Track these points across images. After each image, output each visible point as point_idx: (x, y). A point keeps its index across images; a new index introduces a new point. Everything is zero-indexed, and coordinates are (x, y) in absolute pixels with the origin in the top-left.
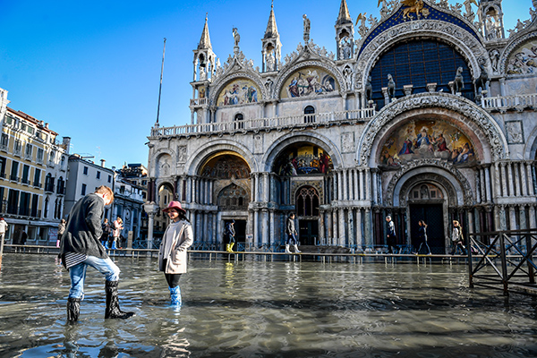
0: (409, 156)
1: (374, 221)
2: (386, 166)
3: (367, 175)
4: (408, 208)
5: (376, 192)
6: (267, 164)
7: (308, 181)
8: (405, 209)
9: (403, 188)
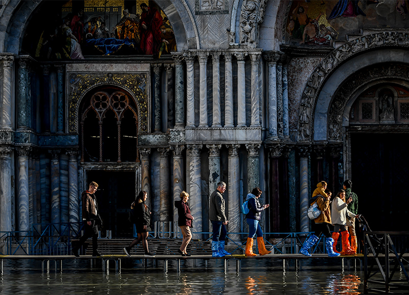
0: (353, 23)
1: (268, 175)
2: (300, 44)
3: (254, 68)
4: (348, 145)
5: (273, 108)
6: (10, 32)
7: (110, 75)
8: (340, 147)
9: (338, 97)
